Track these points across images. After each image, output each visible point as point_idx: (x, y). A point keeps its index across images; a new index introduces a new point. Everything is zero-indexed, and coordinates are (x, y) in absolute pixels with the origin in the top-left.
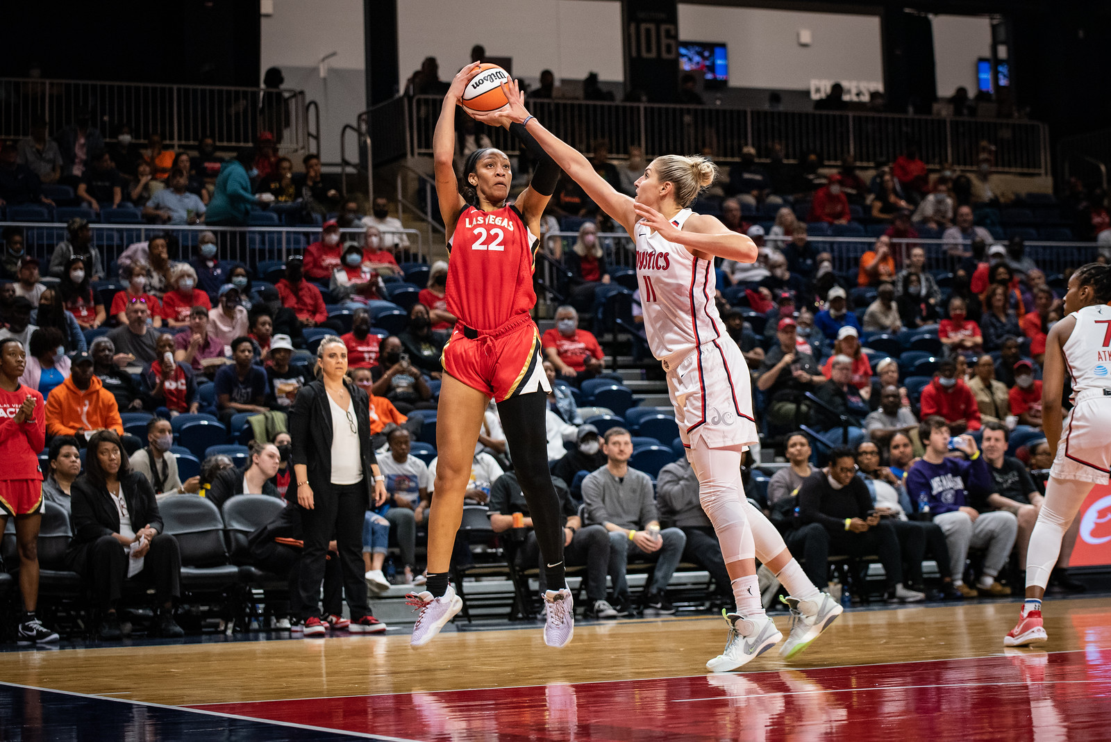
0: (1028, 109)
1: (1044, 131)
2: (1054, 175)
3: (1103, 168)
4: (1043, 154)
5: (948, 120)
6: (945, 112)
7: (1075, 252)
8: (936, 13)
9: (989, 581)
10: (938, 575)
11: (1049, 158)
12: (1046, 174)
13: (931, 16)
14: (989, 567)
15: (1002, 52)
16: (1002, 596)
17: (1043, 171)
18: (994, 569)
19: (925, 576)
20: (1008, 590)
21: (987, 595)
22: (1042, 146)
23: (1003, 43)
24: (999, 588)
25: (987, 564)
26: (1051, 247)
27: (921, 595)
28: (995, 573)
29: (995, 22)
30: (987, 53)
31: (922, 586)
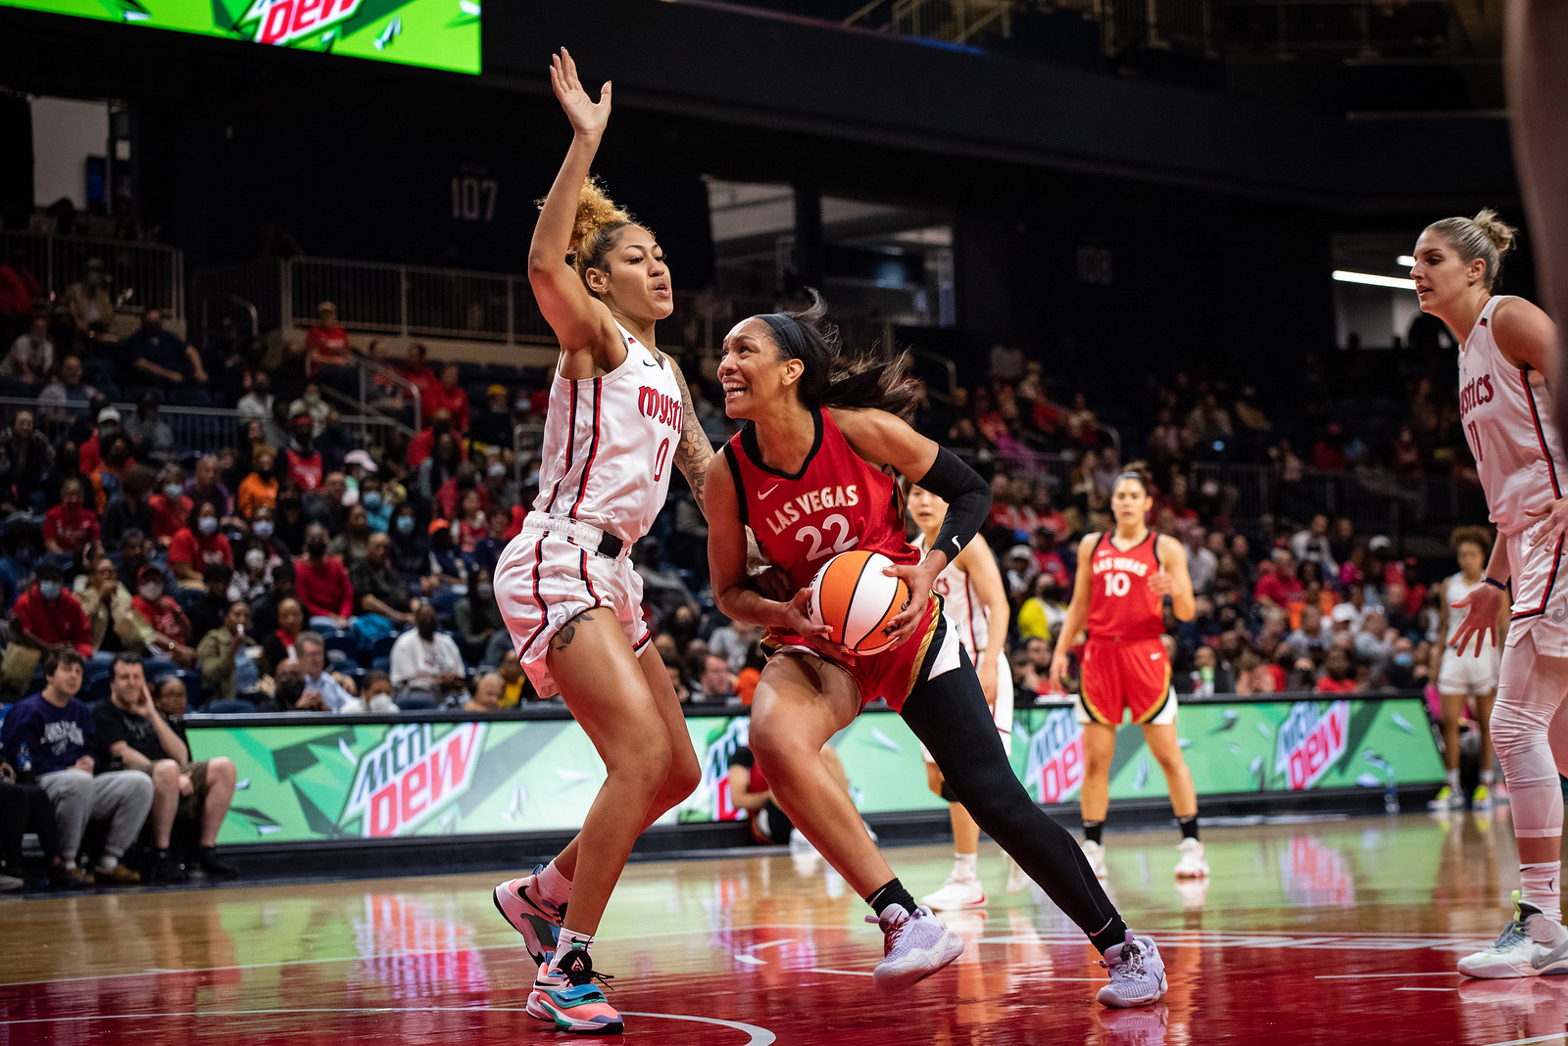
0: (157, 229)
1: (177, 261)
2: (188, 316)
3: (253, 312)
4: (174, 293)
5: (50, 238)
6: (47, 227)
7: (217, 423)
8: (38, 94)
9: (112, 863)
10: (40, 854)
11: (182, 294)
12: (178, 316)
13: (30, 98)
14: (113, 844)
15: (123, 150)
16: (128, 883)
17: (174, 311)
18: (121, 847)
19: (25, 854)
20: (136, 876)
21: (107, 883)
22: (174, 280)
23: (124, 138)
24: (124, 872)
25: (111, 840)
26: (185, 416)
27: (18, 882)
28: (120, 852)
29: (115, 110)
30: (101, 151)
31: (20, 871)
